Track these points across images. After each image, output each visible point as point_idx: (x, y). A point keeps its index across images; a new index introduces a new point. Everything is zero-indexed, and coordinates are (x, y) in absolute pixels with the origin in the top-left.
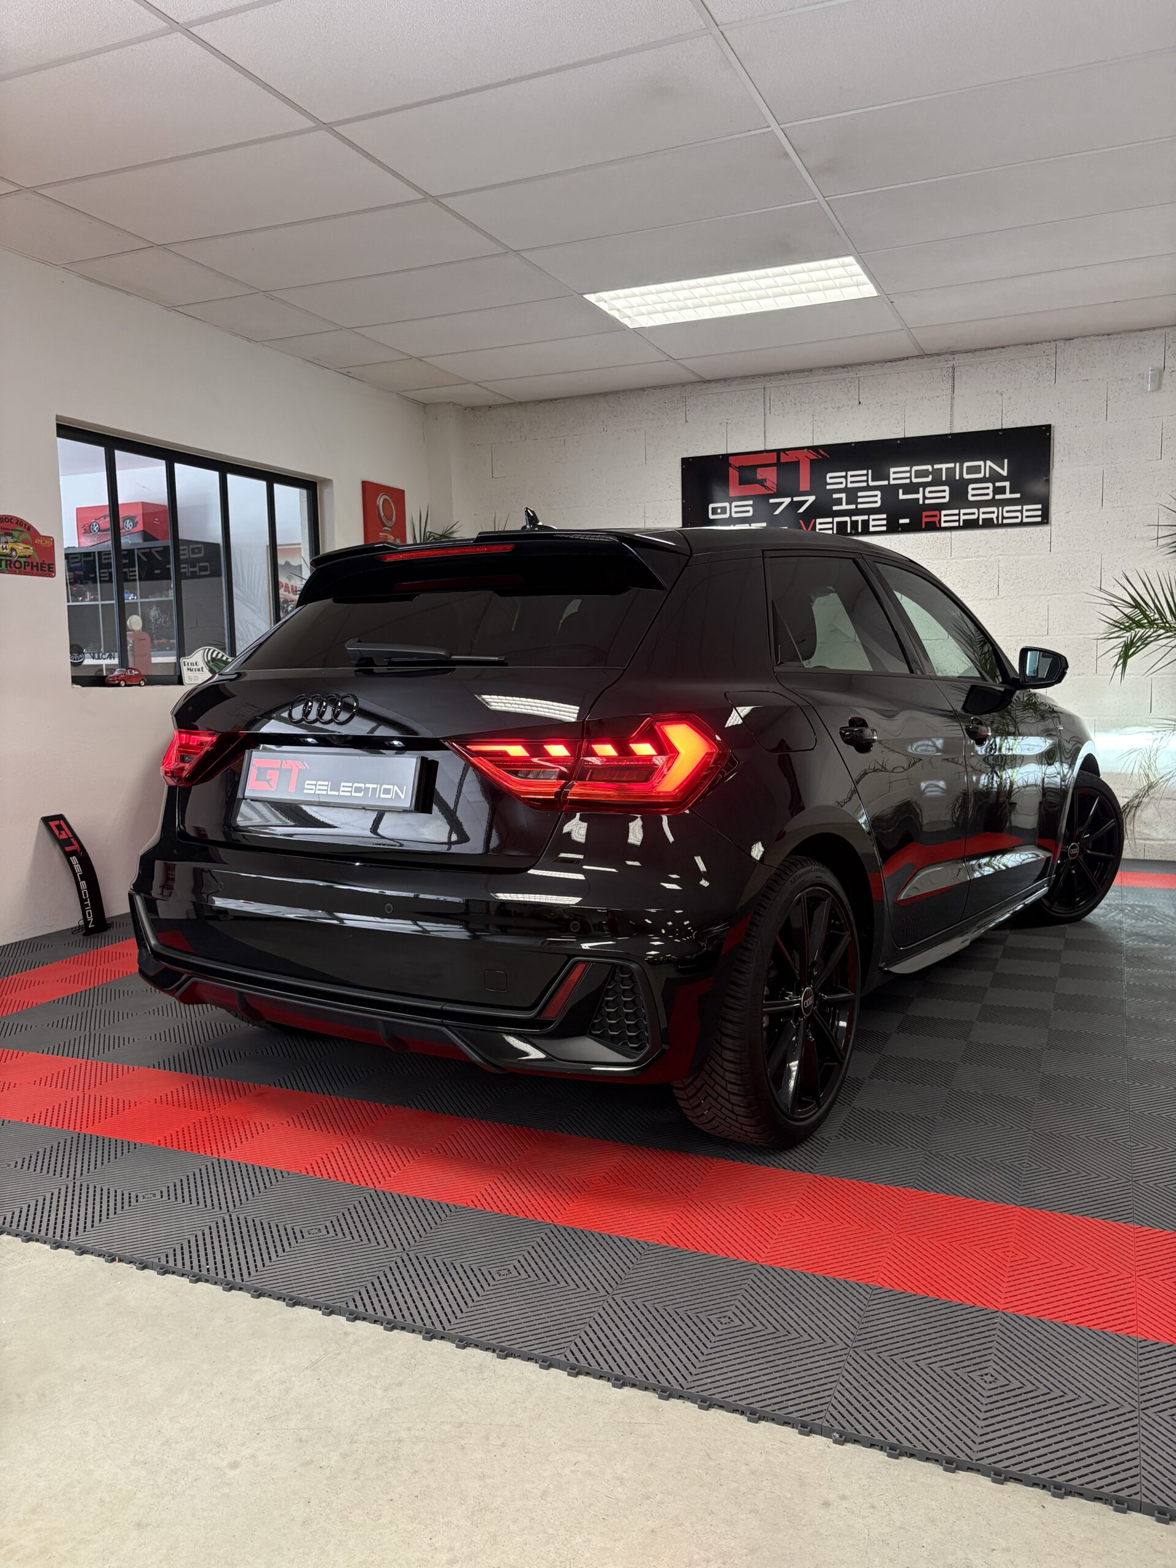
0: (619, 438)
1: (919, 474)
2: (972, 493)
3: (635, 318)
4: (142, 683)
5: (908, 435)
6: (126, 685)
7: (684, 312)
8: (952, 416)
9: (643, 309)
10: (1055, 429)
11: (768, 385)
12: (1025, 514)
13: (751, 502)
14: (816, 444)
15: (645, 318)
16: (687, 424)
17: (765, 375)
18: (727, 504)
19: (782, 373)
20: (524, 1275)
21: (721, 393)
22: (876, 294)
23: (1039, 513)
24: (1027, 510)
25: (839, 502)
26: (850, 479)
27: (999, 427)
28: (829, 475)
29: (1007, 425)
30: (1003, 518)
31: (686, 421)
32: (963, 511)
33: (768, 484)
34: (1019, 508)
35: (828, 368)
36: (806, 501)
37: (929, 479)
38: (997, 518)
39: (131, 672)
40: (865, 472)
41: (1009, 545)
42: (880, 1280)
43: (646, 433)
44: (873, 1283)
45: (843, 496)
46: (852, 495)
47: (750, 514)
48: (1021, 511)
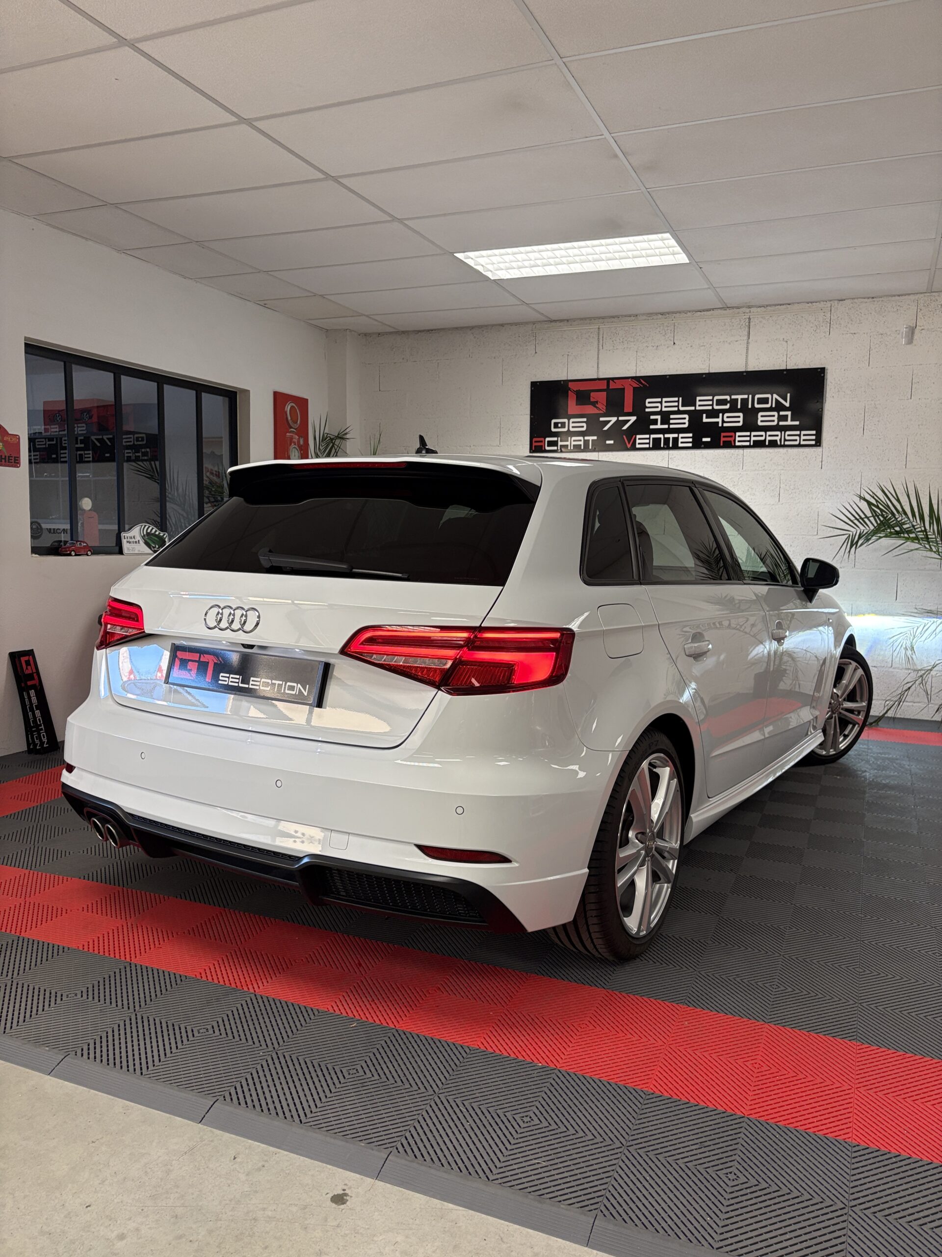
0: (482, 364)
1: (720, 402)
2: (762, 419)
3: (497, 272)
4: (89, 553)
5: (712, 371)
6: (76, 555)
7: (534, 269)
8: (747, 356)
9: (502, 266)
10: (828, 371)
11: (602, 326)
12: (803, 438)
13: (585, 420)
14: (638, 375)
15: (504, 272)
16: (537, 354)
17: (599, 318)
18: (566, 420)
19: (613, 317)
20: (369, 1075)
21: (565, 331)
22: (688, 261)
23: (814, 437)
24: (804, 435)
25: (655, 422)
26: (664, 404)
27: (785, 368)
28: (648, 400)
29: (790, 366)
30: (785, 440)
31: (536, 353)
32: (753, 433)
33: (599, 405)
34: (798, 433)
35: (650, 314)
36: (629, 420)
37: (728, 407)
38: (781, 440)
39: (80, 544)
40: (676, 399)
41: (789, 462)
42: (652, 1086)
43: (503, 360)
44: (646, 1089)
45: (659, 417)
46: (666, 417)
47: (584, 429)
48: (799, 435)
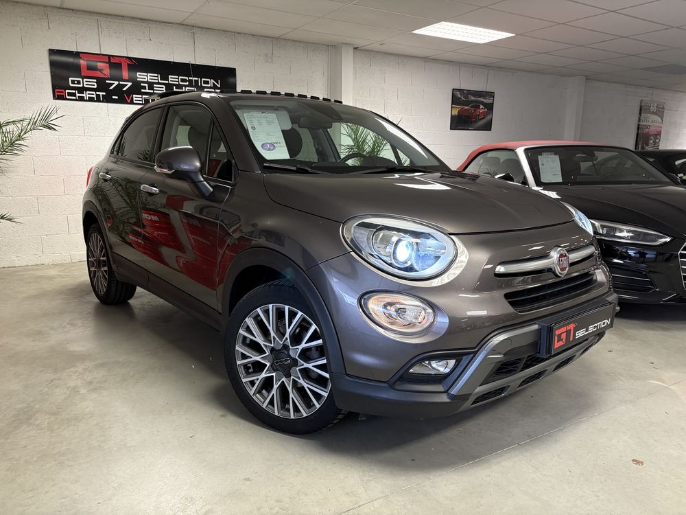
1: (182, 80)
5: (175, 61)
8: (195, 56)
10: (237, 71)
11: (99, 19)
13: (95, 81)
14: (130, 56)
16: (50, 30)
17: (97, 13)
18: (81, 80)
19: (107, 14)
21: (71, 16)
25: (144, 88)
26: (149, 77)
27: (215, 66)
28: (138, 73)
29: (218, 65)
31: (49, 28)
33: (104, 72)
35: (133, 18)
36: (127, 85)
37: (187, 83)
40: (156, 75)
43: (21, 29)
45: (146, 85)
46: (151, 86)
47: (95, 87)
